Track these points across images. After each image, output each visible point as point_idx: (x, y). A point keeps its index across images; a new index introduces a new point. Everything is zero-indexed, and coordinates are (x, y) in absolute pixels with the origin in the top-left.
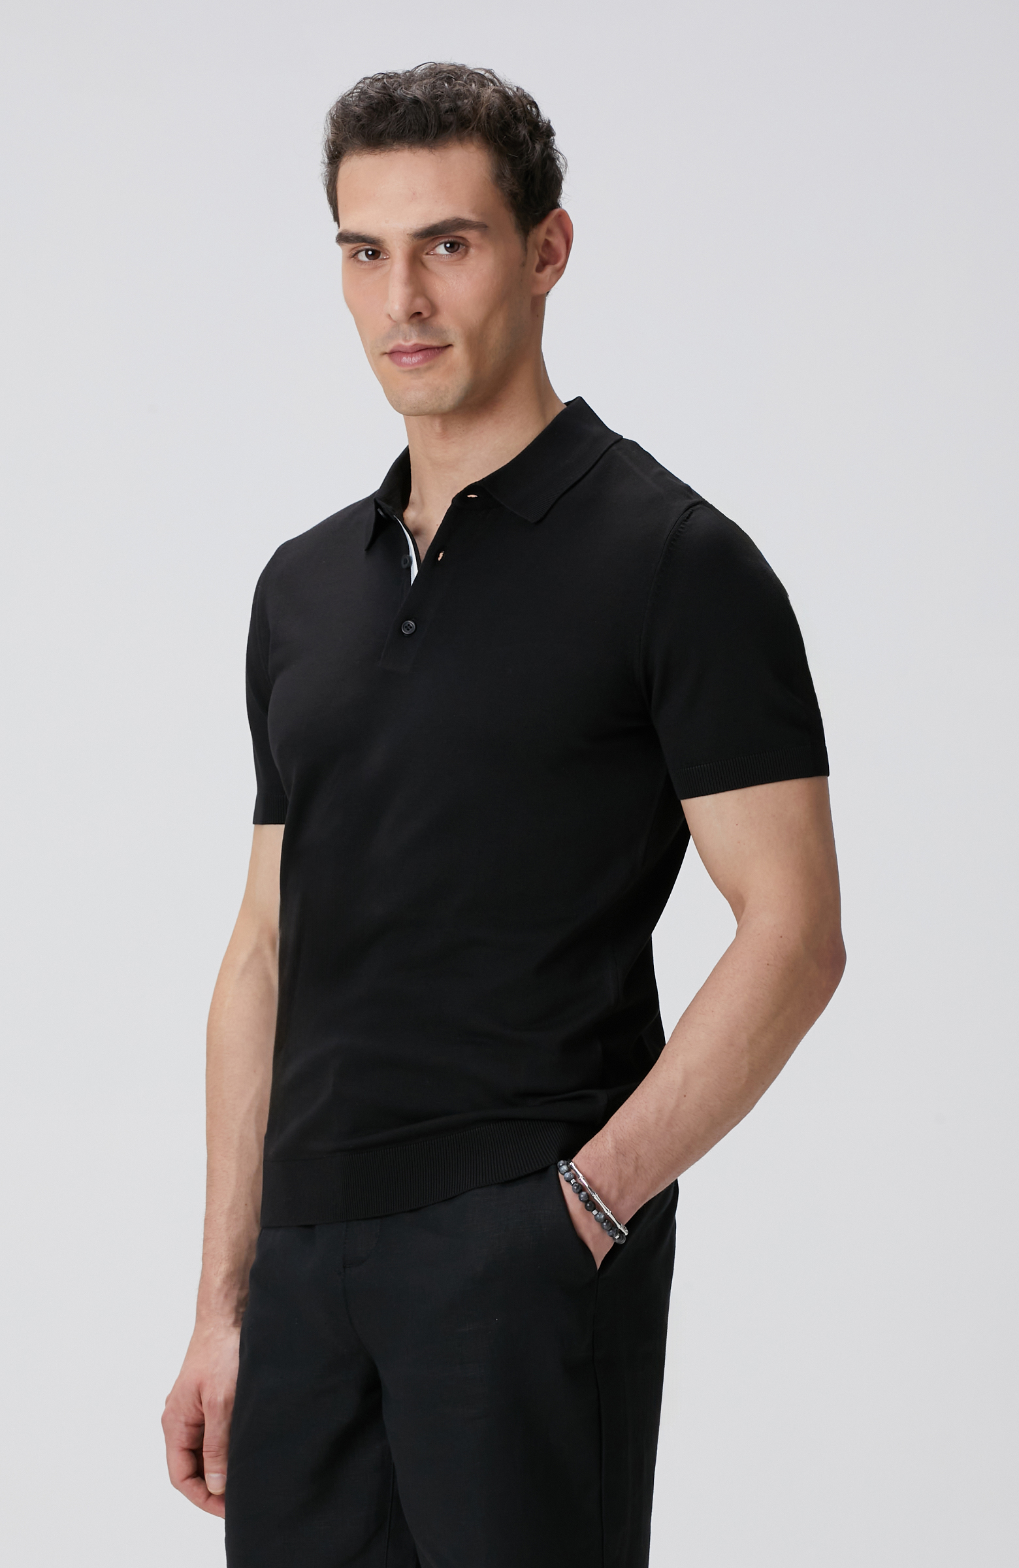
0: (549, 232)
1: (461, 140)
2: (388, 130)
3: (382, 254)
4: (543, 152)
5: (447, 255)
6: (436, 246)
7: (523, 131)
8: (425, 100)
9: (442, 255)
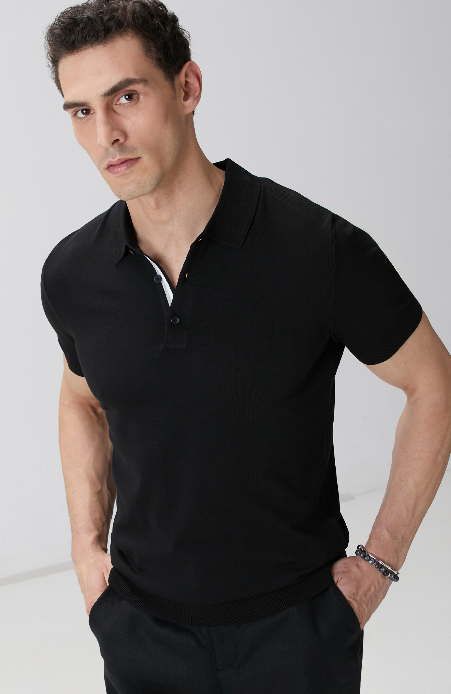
0: (186, 75)
1: (121, 35)
2: (76, 39)
3: (91, 110)
4: (172, 31)
5: (127, 103)
6: (120, 99)
7: (157, 22)
8: (93, 17)
9: (124, 104)
